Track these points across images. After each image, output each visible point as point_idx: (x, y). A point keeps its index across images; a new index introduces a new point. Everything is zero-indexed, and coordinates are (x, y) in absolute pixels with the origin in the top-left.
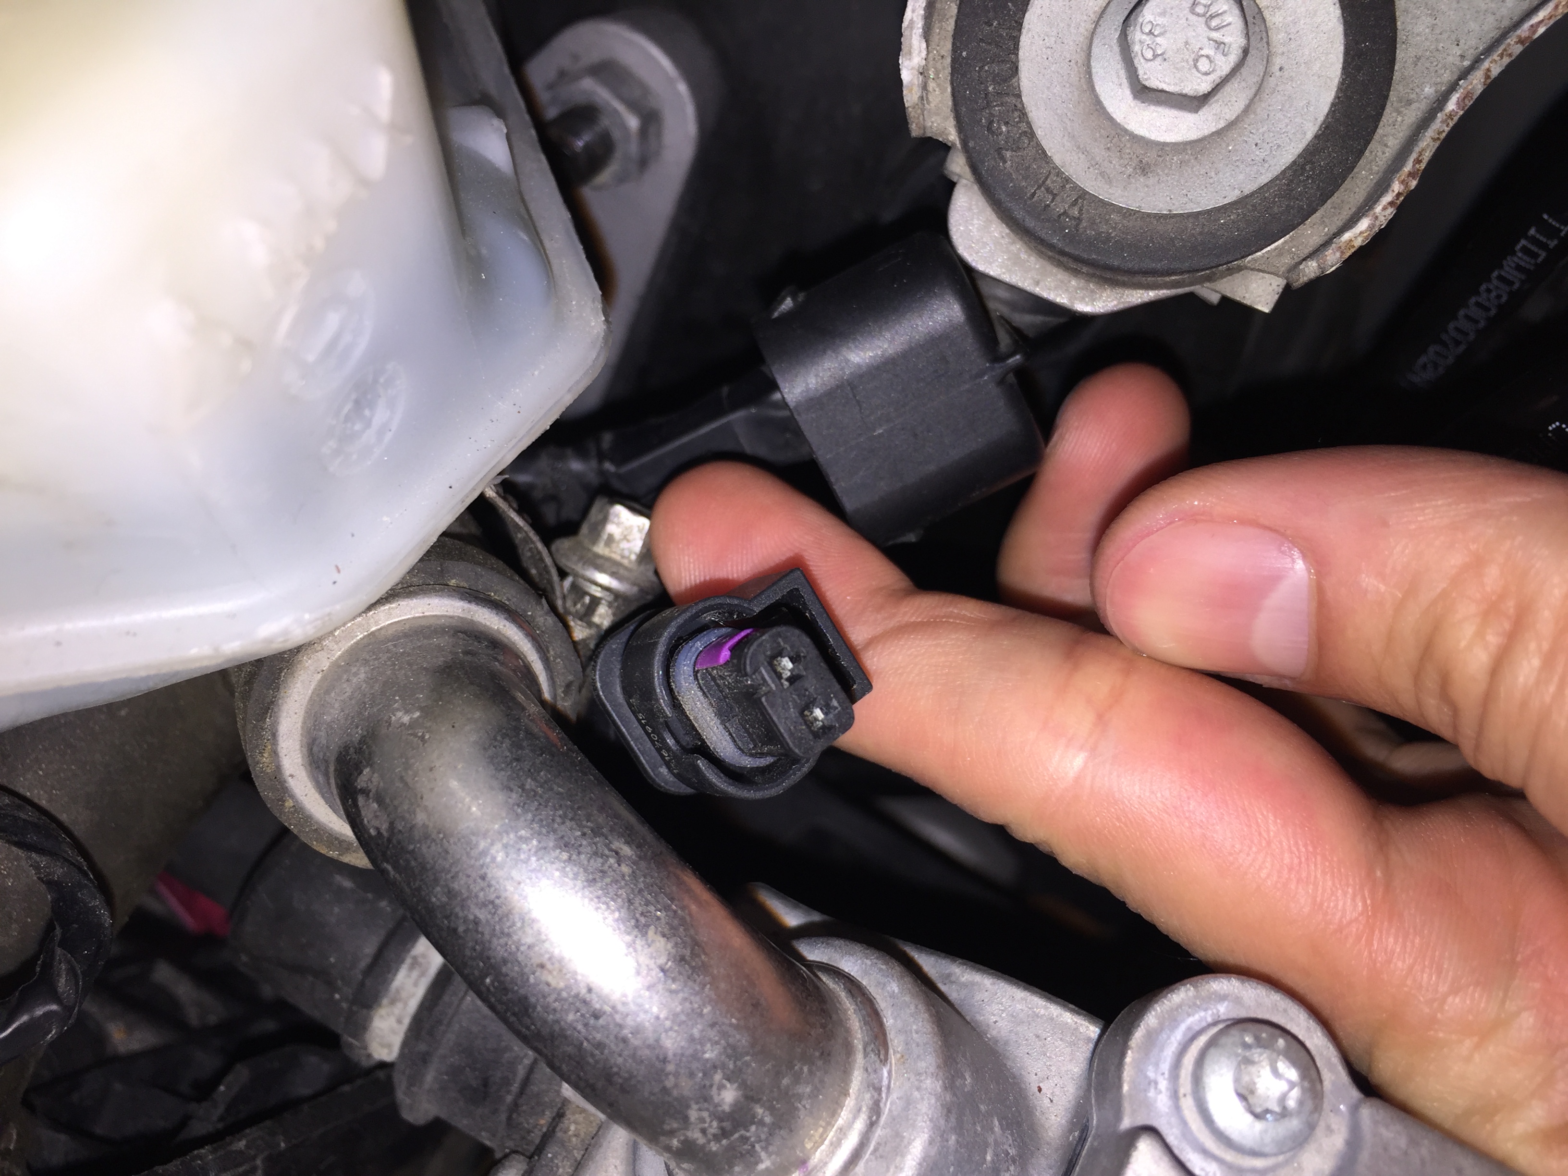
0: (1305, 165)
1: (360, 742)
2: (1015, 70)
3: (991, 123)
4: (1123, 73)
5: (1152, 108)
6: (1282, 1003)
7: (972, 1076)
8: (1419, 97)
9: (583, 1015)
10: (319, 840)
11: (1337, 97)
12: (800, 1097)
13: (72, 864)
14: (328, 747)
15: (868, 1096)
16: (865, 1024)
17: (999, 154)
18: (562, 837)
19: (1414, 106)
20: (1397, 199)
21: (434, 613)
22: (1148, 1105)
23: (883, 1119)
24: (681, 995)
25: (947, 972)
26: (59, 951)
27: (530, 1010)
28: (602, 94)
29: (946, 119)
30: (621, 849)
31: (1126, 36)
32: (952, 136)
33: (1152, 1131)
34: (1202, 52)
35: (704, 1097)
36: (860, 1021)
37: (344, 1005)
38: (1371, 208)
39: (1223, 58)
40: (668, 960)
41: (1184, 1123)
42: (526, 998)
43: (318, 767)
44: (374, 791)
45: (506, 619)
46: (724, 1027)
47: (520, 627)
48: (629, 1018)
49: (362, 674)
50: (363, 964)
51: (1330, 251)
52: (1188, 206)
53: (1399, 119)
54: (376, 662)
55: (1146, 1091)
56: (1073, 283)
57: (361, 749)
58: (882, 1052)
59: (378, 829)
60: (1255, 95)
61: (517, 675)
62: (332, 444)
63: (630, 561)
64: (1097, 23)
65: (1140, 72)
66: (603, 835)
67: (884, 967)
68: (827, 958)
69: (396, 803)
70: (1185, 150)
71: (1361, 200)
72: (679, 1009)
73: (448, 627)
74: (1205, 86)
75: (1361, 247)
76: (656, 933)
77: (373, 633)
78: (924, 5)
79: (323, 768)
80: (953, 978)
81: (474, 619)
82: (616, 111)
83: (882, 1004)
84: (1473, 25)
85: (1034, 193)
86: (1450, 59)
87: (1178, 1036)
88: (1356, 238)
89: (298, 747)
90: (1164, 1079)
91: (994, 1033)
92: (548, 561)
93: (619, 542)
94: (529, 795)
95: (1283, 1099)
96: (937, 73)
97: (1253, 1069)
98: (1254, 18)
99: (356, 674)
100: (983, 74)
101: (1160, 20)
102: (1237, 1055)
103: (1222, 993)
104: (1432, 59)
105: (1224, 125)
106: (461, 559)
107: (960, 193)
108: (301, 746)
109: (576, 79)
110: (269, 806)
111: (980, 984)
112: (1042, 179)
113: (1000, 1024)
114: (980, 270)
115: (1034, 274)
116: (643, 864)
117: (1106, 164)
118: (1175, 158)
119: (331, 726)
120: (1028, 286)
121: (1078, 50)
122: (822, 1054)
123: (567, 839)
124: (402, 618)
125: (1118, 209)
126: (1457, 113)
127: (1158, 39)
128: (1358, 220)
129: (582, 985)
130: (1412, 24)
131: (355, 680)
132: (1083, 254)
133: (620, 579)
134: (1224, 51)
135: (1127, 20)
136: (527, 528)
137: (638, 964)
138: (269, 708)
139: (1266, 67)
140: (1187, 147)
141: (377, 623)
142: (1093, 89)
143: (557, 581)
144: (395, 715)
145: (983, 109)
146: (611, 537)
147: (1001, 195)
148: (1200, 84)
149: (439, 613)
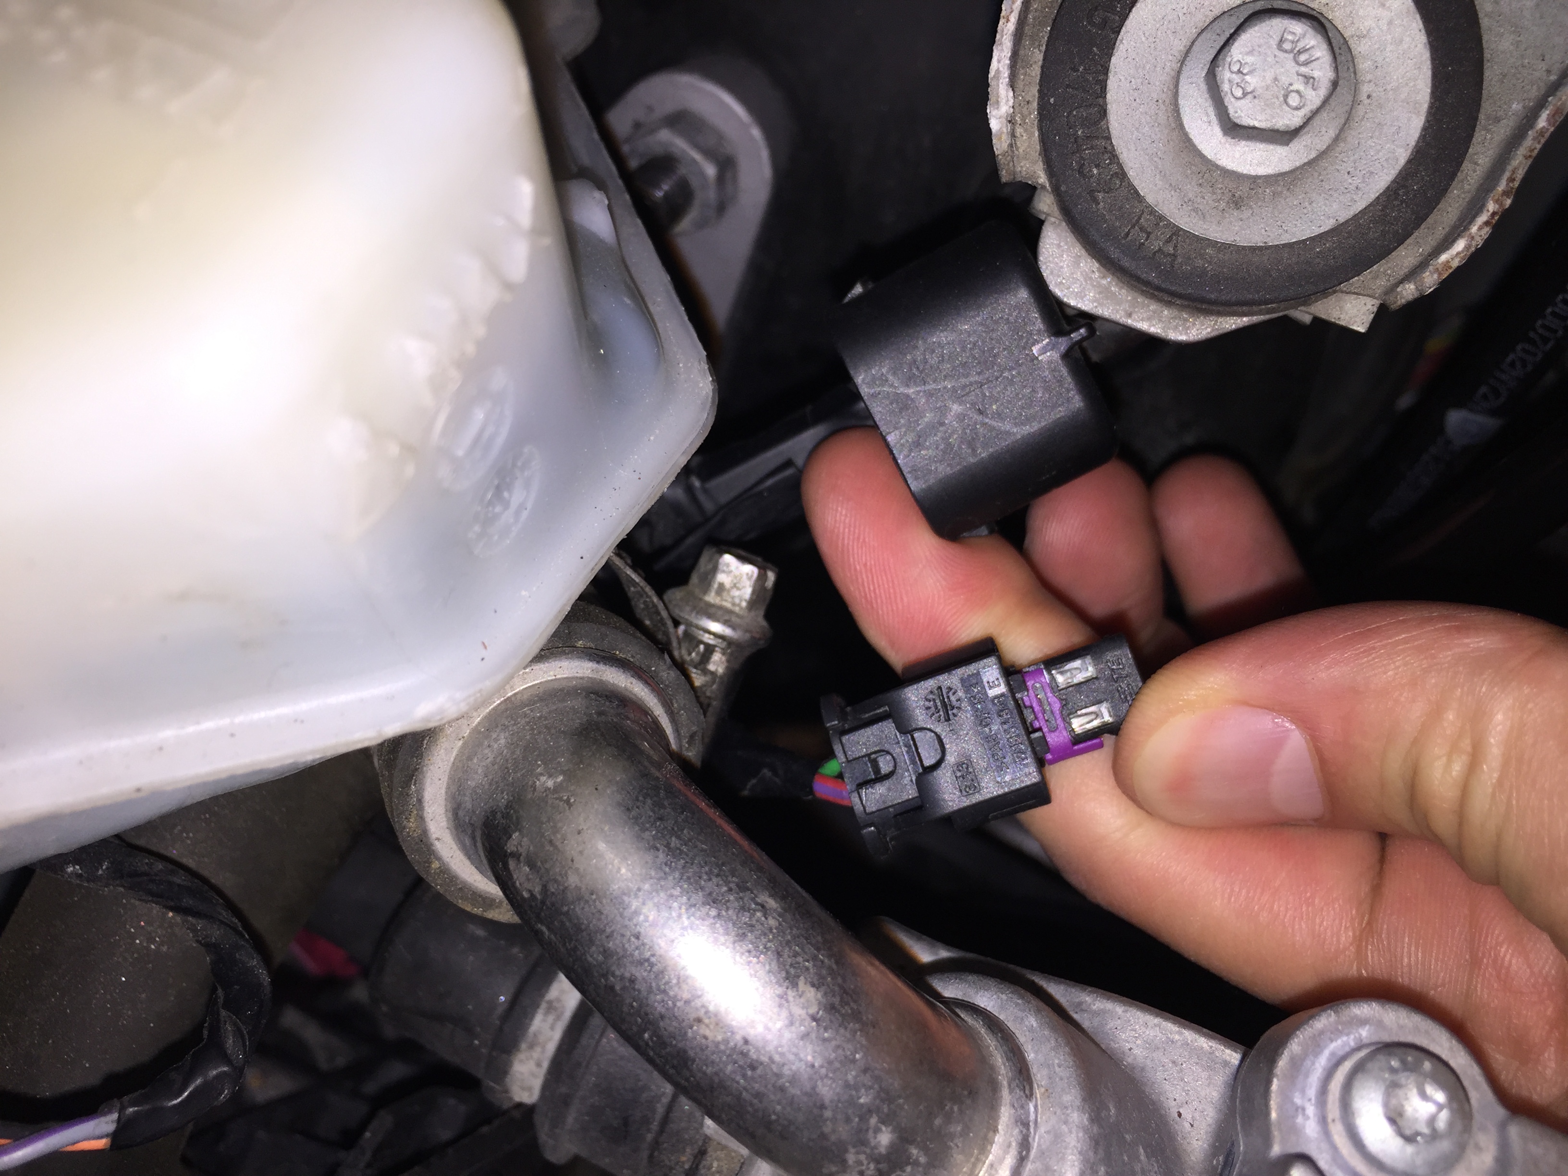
0: (1398, 189)
1: (507, 807)
2: (1103, 113)
3: (1082, 166)
4: (1211, 110)
5: (1243, 143)
6: (1423, 1023)
7: (1115, 1107)
8: (1506, 115)
9: (740, 1066)
10: (464, 898)
11: (1427, 121)
12: (952, 1137)
13: (227, 926)
14: (474, 812)
15: (1016, 1131)
16: (1007, 1060)
17: (1092, 196)
18: (710, 894)
19: (1504, 121)
20: (1493, 218)
21: (565, 676)
22: (1295, 1131)
23: (1033, 1153)
24: (834, 1043)
25: (1077, 1000)
26: (223, 1013)
27: (690, 1063)
28: (680, 144)
29: (1034, 163)
30: (766, 902)
31: (1214, 76)
32: (1042, 179)
33: (1305, 1159)
34: (1291, 88)
35: (861, 1141)
36: (1001, 1057)
37: (484, 1051)
38: (1467, 228)
39: (1314, 93)
40: (820, 1009)
41: (1334, 1148)
42: (685, 1051)
43: (464, 831)
44: (524, 855)
45: (632, 676)
46: (876, 1072)
47: (646, 683)
48: (786, 1068)
49: (501, 740)
50: (500, 1010)
51: (1428, 273)
53: (1489, 137)
54: (515, 728)
55: (1294, 1117)
56: (1166, 312)
57: (508, 813)
58: (1027, 1088)
59: (530, 892)
60: (1345, 124)
61: (648, 732)
62: (477, 528)
63: (741, 608)
64: (1183, 62)
65: (1231, 111)
66: (748, 889)
67: (1020, 1001)
68: (961, 993)
69: (547, 866)
70: (1277, 181)
71: (1454, 219)
72: (833, 1055)
73: (580, 689)
74: (1294, 120)
75: (1458, 267)
76: (805, 984)
77: (509, 698)
78: (1010, 54)
79: (469, 832)
80: (1084, 1007)
81: (604, 679)
82: (694, 161)
83: (1022, 1037)
84: (1557, 40)
85: (1127, 234)
86: (1536, 74)
87: (1322, 1062)
88: (1452, 259)
89: (443, 811)
90: (1311, 1105)
91: (1130, 1060)
92: (664, 614)
93: (729, 591)
94: (675, 854)
95: (1432, 1121)
96: (1023, 118)
97: (1401, 1093)
98: (1340, 49)
99: (496, 740)
100: (1072, 119)
101: (1250, 59)
102: (1384, 1080)
103: (1363, 1017)
104: (1519, 76)
105: (1315, 156)
106: (587, 620)
107: (1048, 231)
108: (446, 811)
109: (653, 131)
110: (416, 868)
111: (1112, 1012)
112: (1136, 218)
113: (1136, 1051)
114: (1072, 304)
115: (1126, 306)
116: (788, 916)
117: (1199, 200)
118: (1267, 190)
119: (476, 791)
120: (1121, 318)
121: (1165, 90)
122: (970, 1093)
123: (714, 895)
124: (536, 682)
125: (1213, 244)
126: (1548, 129)
127: (1248, 78)
128: (1454, 241)
129: (738, 1037)
130: (1496, 42)
131: (496, 746)
132: (1180, 290)
133: (733, 627)
134: (1313, 85)
135: (1215, 61)
136: (643, 583)
137: (791, 1015)
138: (413, 775)
139: (1354, 97)
140: (1279, 178)
141: (512, 688)
142: (1181, 126)
143: (671, 629)
144: (539, 780)
145: (1073, 153)
146: (721, 586)
147: (1095, 235)
148: (1290, 119)
149: (570, 676)
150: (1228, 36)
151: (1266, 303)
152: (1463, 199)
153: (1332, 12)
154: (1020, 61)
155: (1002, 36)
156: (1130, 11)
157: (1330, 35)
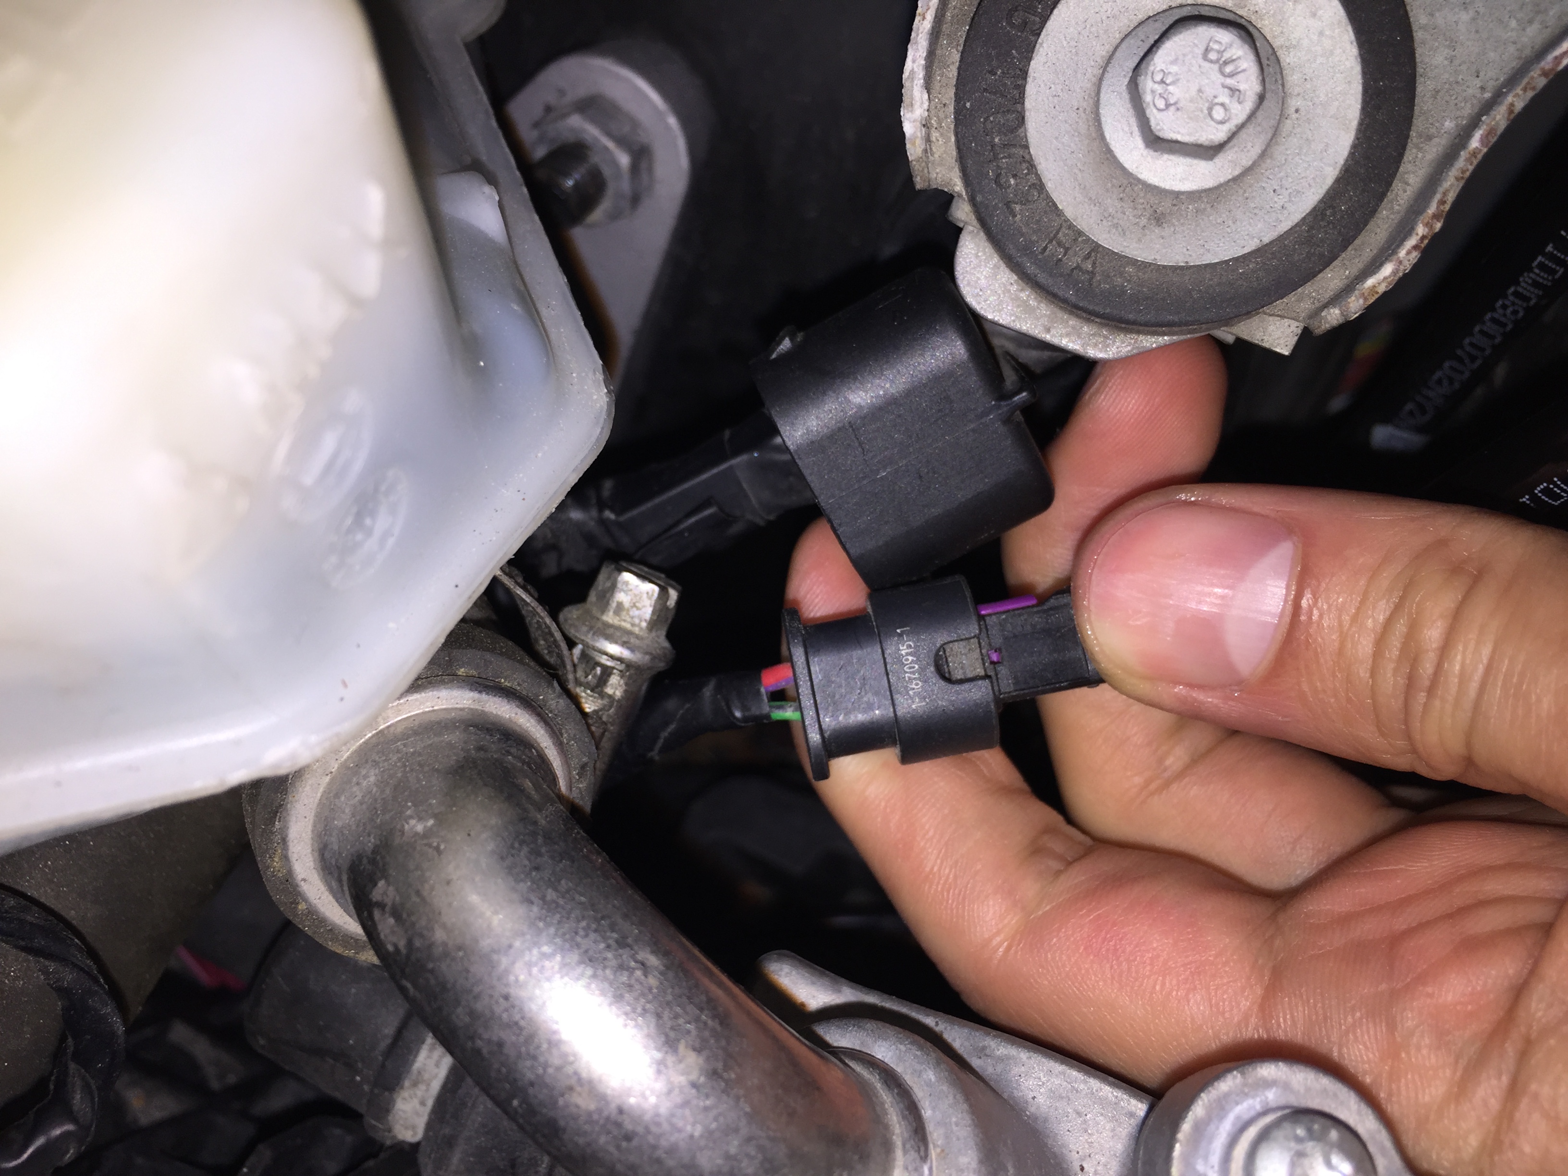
0: (1325, 209)
1: (373, 852)
2: (1021, 120)
3: (998, 175)
4: (1133, 121)
5: (1166, 156)
7: (1014, 1167)
8: (1439, 133)
9: (614, 1137)
10: (334, 940)
13: (82, 969)
14: (340, 854)
16: (903, 1118)
17: (1008, 207)
18: (586, 951)
19: (1436, 140)
20: (1422, 242)
21: (444, 707)
24: (715, 1111)
26: (72, 1066)
27: (560, 1133)
28: (592, 132)
29: (951, 169)
30: (647, 959)
31: (1136, 85)
32: (958, 186)
34: (1216, 101)
36: (897, 1115)
37: (366, 1088)
38: (1395, 252)
39: (1239, 107)
40: (701, 1075)
42: (556, 1121)
43: (330, 873)
44: (390, 904)
45: (518, 706)
46: (760, 1141)
47: (532, 712)
48: (663, 1139)
49: (371, 777)
50: (383, 1045)
51: (1353, 298)
52: (1204, 258)
53: (1420, 155)
54: (386, 764)
56: (1085, 329)
57: (374, 859)
58: (922, 1149)
59: (396, 946)
60: (1271, 140)
61: (531, 768)
62: (334, 559)
63: (641, 629)
64: (1105, 69)
65: (1153, 123)
66: (629, 946)
67: (919, 1053)
68: (856, 1043)
69: (413, 918)
70: (1200, 198)
71: (1382, 242)
72: (715, 1125)
73: (459, 721)
74: (1218, 134)
75: (1385, 293)
76: (686, 1048)
77: (381, 731)
78: (925, 54)
79: (336, 874)
80: (988, 1051)
81: (486, 710)
82: (606, 149)
83: (920, 1093)
84: (1492, 55)
85: (1045, 248)
86: (1470, 91)
87: (1226, 1127)
88: (1379, 284)
89: (309, 851)
90: (1214, 1172)
91: (1033, 1110)
92: (558, 635)
93: (628, 610)
94: (550, 907)
96: (940, 122)
97: (1306, 1162)
98: (1268, 59)
99: (366, 777)
100: (989, 126)
101: (1174, 69)
102: (1290, 1150)
103: (1270, 1078)
104: (1452, 92)
105: (1240, 171)
106: (470, 646)
107: (966, 240)
108: (313, 850)
109: (565, 116)
110: (282, 909)
111: (1016, 1059)
112: (1054, 232)
113: (1041, 1100)
114: (989, 317)
115: (1045, 321)
116: (671, 974)
117: (1120, 215)
118: (1190, 207)
119: (342, 832)
120: (1039, 333)
121: (1086, 97)
122: (861, 1158)
123: (591, 953)
124: (413, 713)
125: (1134, 262)
126: (1481, 150)
127: (1171, 88)
128: (1381, 265)
129: (613, 1106)
130: (1430, 55)
131: (365, 783)
132: (1100, 309)
133: (632, 649)
134: (1239, 98)
135: (1137, 68)
136: (534, 604)
137: (669, 1082)
138: (277, 812)
139: (1282, 111)
140: (1203, 195)
141: (385, 720)
142: (1102, 137)
143: (565, 651)
144: (408, 823)
145: (990, 161)
146: (620, 605)
147: (1012, 250)
148: (1216, 134)
149: (450, 706)
150: (1153, 43)
151: (1187, 324)
152: (1393, 220)
153: (1262, 20)
154: (936, 61)
155: (917, 35)
156: (1051, 12)
157: (1258, 45)
